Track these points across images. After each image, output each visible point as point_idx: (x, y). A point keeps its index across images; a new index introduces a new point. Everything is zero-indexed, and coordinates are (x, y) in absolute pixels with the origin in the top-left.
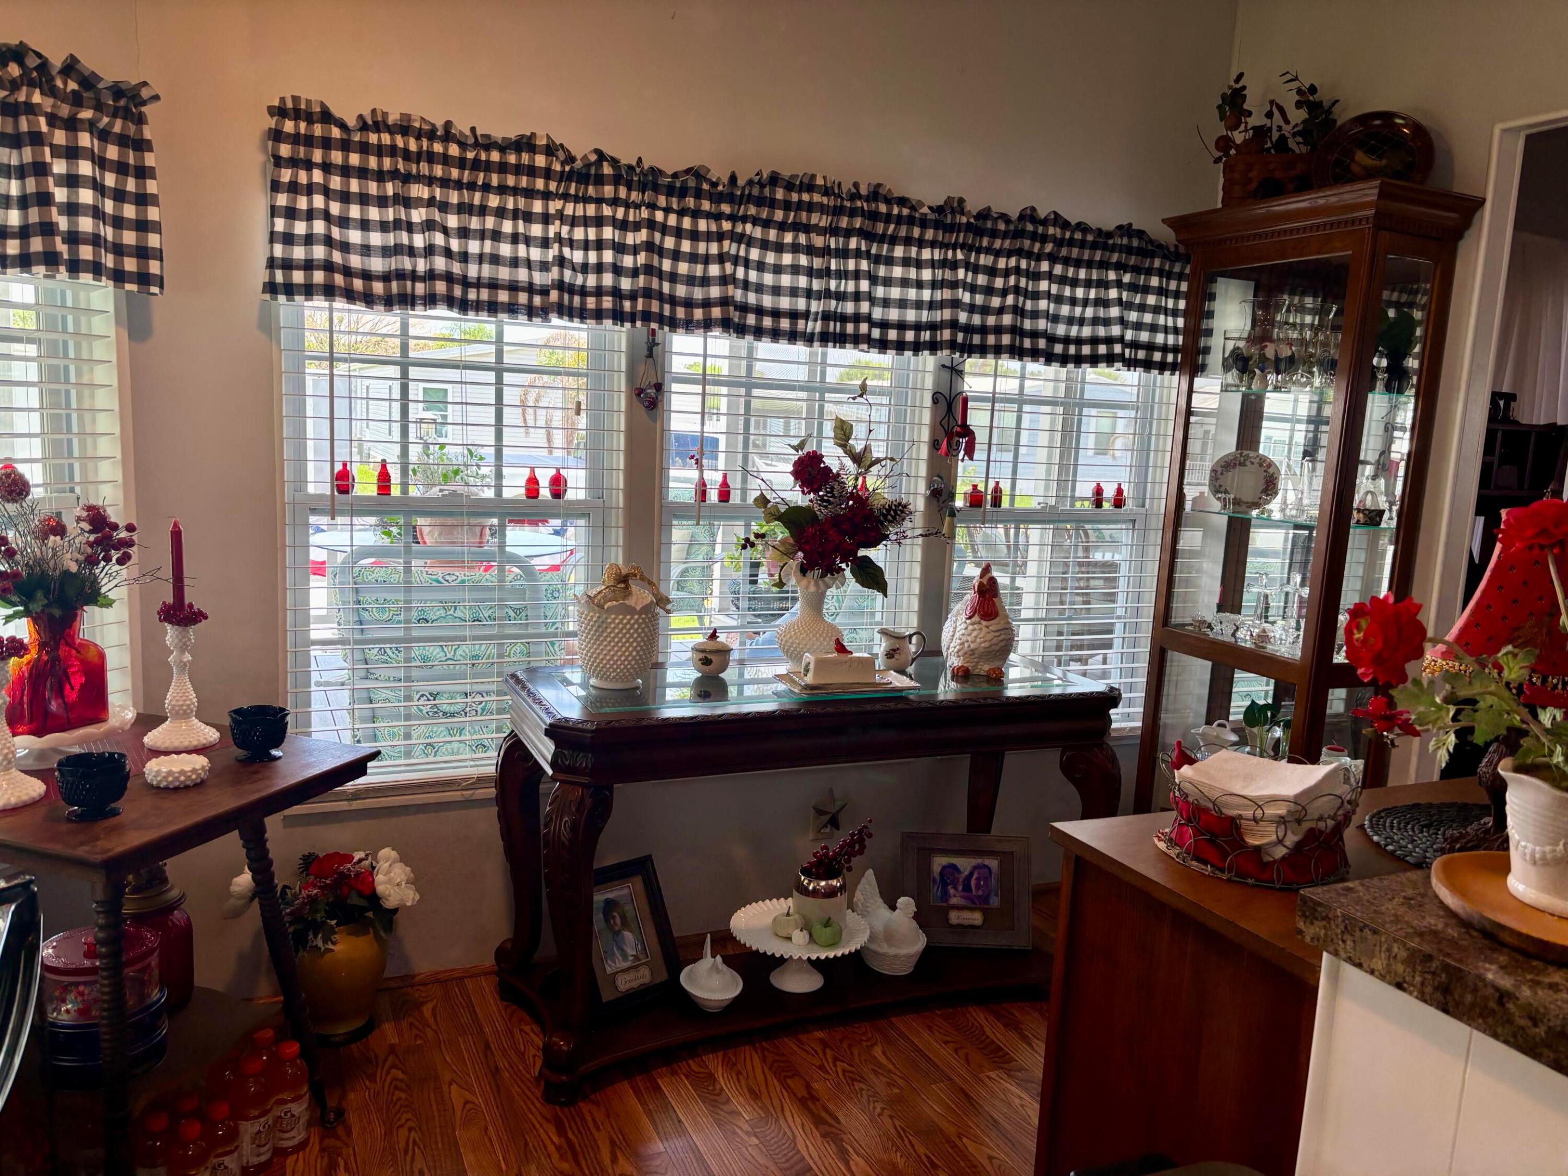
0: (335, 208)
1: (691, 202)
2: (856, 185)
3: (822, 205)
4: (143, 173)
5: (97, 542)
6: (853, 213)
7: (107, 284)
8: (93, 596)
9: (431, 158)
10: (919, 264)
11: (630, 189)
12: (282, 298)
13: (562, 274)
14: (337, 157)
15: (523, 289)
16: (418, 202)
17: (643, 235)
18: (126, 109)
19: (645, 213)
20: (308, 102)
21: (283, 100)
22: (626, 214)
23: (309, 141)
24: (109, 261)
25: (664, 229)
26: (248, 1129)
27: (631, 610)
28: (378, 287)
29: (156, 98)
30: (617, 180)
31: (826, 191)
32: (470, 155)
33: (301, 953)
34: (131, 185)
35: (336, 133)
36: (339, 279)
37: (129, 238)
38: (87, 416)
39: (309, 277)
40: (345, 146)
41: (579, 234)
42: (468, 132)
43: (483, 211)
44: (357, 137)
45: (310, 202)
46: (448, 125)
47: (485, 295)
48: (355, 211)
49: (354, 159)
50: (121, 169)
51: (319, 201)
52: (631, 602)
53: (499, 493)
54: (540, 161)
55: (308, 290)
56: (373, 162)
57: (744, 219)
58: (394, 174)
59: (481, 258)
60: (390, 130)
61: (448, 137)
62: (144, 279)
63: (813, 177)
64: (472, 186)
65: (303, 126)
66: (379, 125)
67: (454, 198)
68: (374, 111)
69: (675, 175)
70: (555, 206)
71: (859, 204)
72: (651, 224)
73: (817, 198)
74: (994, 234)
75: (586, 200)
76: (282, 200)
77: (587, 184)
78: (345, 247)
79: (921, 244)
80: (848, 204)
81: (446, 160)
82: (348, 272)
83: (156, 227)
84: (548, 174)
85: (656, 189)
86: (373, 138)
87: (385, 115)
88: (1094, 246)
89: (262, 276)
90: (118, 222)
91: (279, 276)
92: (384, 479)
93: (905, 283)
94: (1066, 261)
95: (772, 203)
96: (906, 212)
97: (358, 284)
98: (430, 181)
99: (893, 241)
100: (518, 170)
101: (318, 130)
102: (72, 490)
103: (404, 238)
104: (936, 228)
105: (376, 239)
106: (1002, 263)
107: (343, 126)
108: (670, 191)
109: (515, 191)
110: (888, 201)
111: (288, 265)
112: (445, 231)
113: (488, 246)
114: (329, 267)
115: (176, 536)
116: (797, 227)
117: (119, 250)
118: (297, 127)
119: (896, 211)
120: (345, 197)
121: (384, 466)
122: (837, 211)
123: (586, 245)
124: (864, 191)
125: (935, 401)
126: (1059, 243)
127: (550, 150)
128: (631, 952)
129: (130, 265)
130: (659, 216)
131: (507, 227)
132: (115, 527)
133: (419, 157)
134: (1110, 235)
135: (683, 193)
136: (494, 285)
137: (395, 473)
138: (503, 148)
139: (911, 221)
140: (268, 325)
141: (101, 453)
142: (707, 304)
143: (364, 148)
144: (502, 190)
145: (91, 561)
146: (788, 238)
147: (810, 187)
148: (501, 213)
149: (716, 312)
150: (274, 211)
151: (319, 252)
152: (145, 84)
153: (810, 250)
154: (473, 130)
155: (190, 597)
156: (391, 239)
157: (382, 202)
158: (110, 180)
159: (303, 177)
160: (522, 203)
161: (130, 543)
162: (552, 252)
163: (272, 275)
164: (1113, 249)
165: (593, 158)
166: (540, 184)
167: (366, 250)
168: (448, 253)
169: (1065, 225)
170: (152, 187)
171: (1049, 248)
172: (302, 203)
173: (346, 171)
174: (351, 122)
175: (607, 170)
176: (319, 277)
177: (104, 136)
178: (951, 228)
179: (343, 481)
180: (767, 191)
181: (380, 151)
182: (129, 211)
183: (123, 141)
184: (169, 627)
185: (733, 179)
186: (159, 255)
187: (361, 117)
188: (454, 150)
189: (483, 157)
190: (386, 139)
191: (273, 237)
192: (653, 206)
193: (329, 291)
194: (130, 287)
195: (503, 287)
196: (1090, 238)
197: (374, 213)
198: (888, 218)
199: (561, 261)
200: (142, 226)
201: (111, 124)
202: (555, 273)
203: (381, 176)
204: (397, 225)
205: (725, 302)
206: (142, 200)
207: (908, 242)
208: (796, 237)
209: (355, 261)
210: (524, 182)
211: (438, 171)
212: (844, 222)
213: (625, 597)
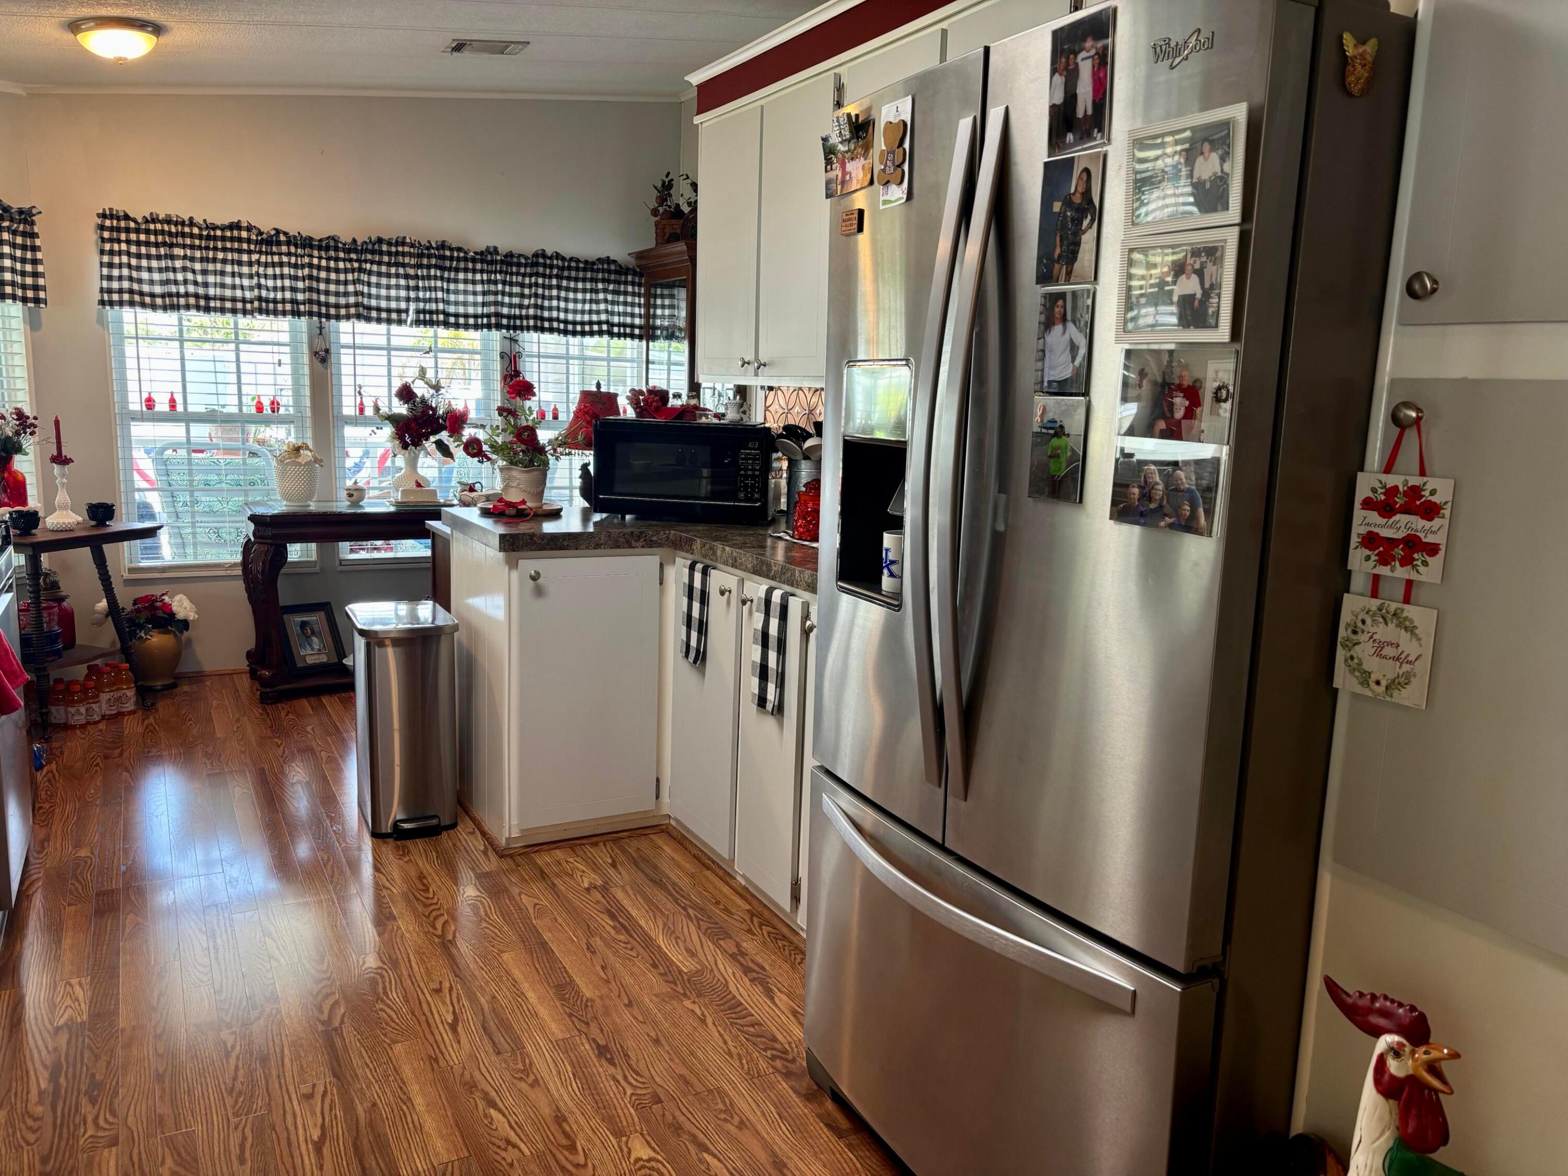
0: (134, 262)
1: (332, 253)
2: (429, 242)
3: (410, 253)
4: (34, 249)
5: (20, 425)
6: (429, 256)
7: (19, 304)
8: (19, 449)
9: (183, 235)
10: (474, 282)
11: (296, 248)
12: (108, 308)
13: (260, 293)
14: (133, 237)
15: (239, 301)
16: (178, 257)
17: (306, 271)
18: (25, 219)
19: (306, 260)
20: (117, 211)
21: (104, 210)
22: (297, 260)
23: (119, 230)
24: (19, 292)
25: (319, 268)
26: (104, 697)
27: (300, 464)
28: (159, 301)
29: (40, 213)
30: (288, 243)
31: (412, 246)
32: (205, 233)
33: (134, 641)
34: (29, 255)
35: (132, 225)
36: (137, 298)
37: (29, 281)
38: (10, 369)
39: (121, 297)
40: (137, 231)
41: (270, 271)
42: (202, 222)
43: (215, 260)
44: (143, 227)
45: (120, 259)
46: (191, 219)
47: (218, 304)
48: (144, 263)
49: (143, 237)
50: (24, 248)
51: (125, 259)
52: (300, 460)
53: (241, 410)
54: (244, 234)
55: (121, 303)
56: (152, 238)
57: (366, 261)
58: (164, 244)
59: (215, 285)
60: (162, 222)
61: (192, 223)
62: (37, 301)
63: (405, 238)
64: (207, 248)
65: (115, 222)
66: (154, 220)
67: (198, 254)
68: (151, 214)
69: (320, 240)
70: (255, 257)
71: (432, 251)
72: (311, 266)
73: (407, 249)
74: (519, 265)
75: (272, 254)
76: (106, 259)
77: (272, 246)
78: (140, 281)
79: (474, 271)
80: (426, 252)
81: (192, 236)
82: (141, 294)
83: (42, 275)
84: (249, 241)
85: (311, 247)
86: (152, 227)
87: (157, 215)
88: (585, 270)
89: (98, 297)
90: (23, 274)
91: (106, 297)
92: (173, 401)
93: (466, 292)
94: (569, 279)
95: (381, 253)
96: (462, 255)
97: (148, 300)
98: (184, 246)
99: (457, 270)
100: (232, 239)
101: (123, 224)
102: (4, 406)
103: (171, 276)
104: (482, 263)
105: (156, 276)
106: (527, 281)
107: (135, 221)
108: (320, 248)
109: (232, 250)
110: (451, 249)
111: (110, 291)
112: (194, 272)
113: (219, 279)
114: (131, 292)
115: (57, 423)
116: (397, 265)
117: (24, 287)
118: (112, 223)
119: (455, 254)
120: (139, 256)
121: (172, 394)
122: (421, 256)
123: (275, 277)
124: (434, 245)
125: (502, 357)
126: (562, 269)
127: (249, 229)
128: (316, 647)
129: (30, 294)
130: (315, 261)
131: (229, 268)
132: (28, 418)
133: (177, 235)
134: (593, 263)
135: (327, 249)
136: (223, 299)
137: (179, 399)
138: (223, 229)
139: (466, 259)
140: (102, 321)
141: (18, 387)
142: (347, 306)
143: (147, 232)
144: (224, 250)
145: (17, 433)
146: (393, 270)
147: (403, 244)
148: (224, 261)
149: (353, 311)
150: (102, 265)
151: (126, 284)
152: (34, 207)
153: (407, 277)
154: (205, 221)
155: (65, 452)
156: (164, 276)
157: (159, 257)
158: (18, 253)
159: (116, 247)
160: (236, 256)
161: (35, 427)
162: (255, 281)
163: (102, 296)
164: (598, 271)
165: (273, 232)
166: (245, 246)
167: (152, 282)
168: (196, 283)
169: (563, 259)
170: (39, 255)
171: (555, 271)
172: (116, 260)
173: (138, 243)
174: (140, 220)
175: (282, 238)
176: (126, 297)
177: (15, 233)
178: (492, 262)
179: (150, 403)
180: (376, 247)
181: (156, 233)
182: (29, 268)
183: (24, 234)
184: (55, 465)
185: (354, 241)
186: (44, 289)
187: (144, 217)
188: (196, 231)
189: (212, 233)
190: (159, 226)
191: (102, 277)
192: (311, 256)
193: (132, 303)
194: (30, 305)
195: (228, 300)
196: (581, 265)
197: (154, 264)
198: (451, 258)
199: (259, 286)
200: (35, 275)
201: (18, 227)
202: (256, 292)
203: (157, 245)
204: (167, 269)
205: (357, 305)
206: (35, 262)
207: (466, 270)
208: (397, 270)
209: (146, 288)
210: (236, 245)
211: (188, 241)
212: (425, 261)
213: (296, 457)
